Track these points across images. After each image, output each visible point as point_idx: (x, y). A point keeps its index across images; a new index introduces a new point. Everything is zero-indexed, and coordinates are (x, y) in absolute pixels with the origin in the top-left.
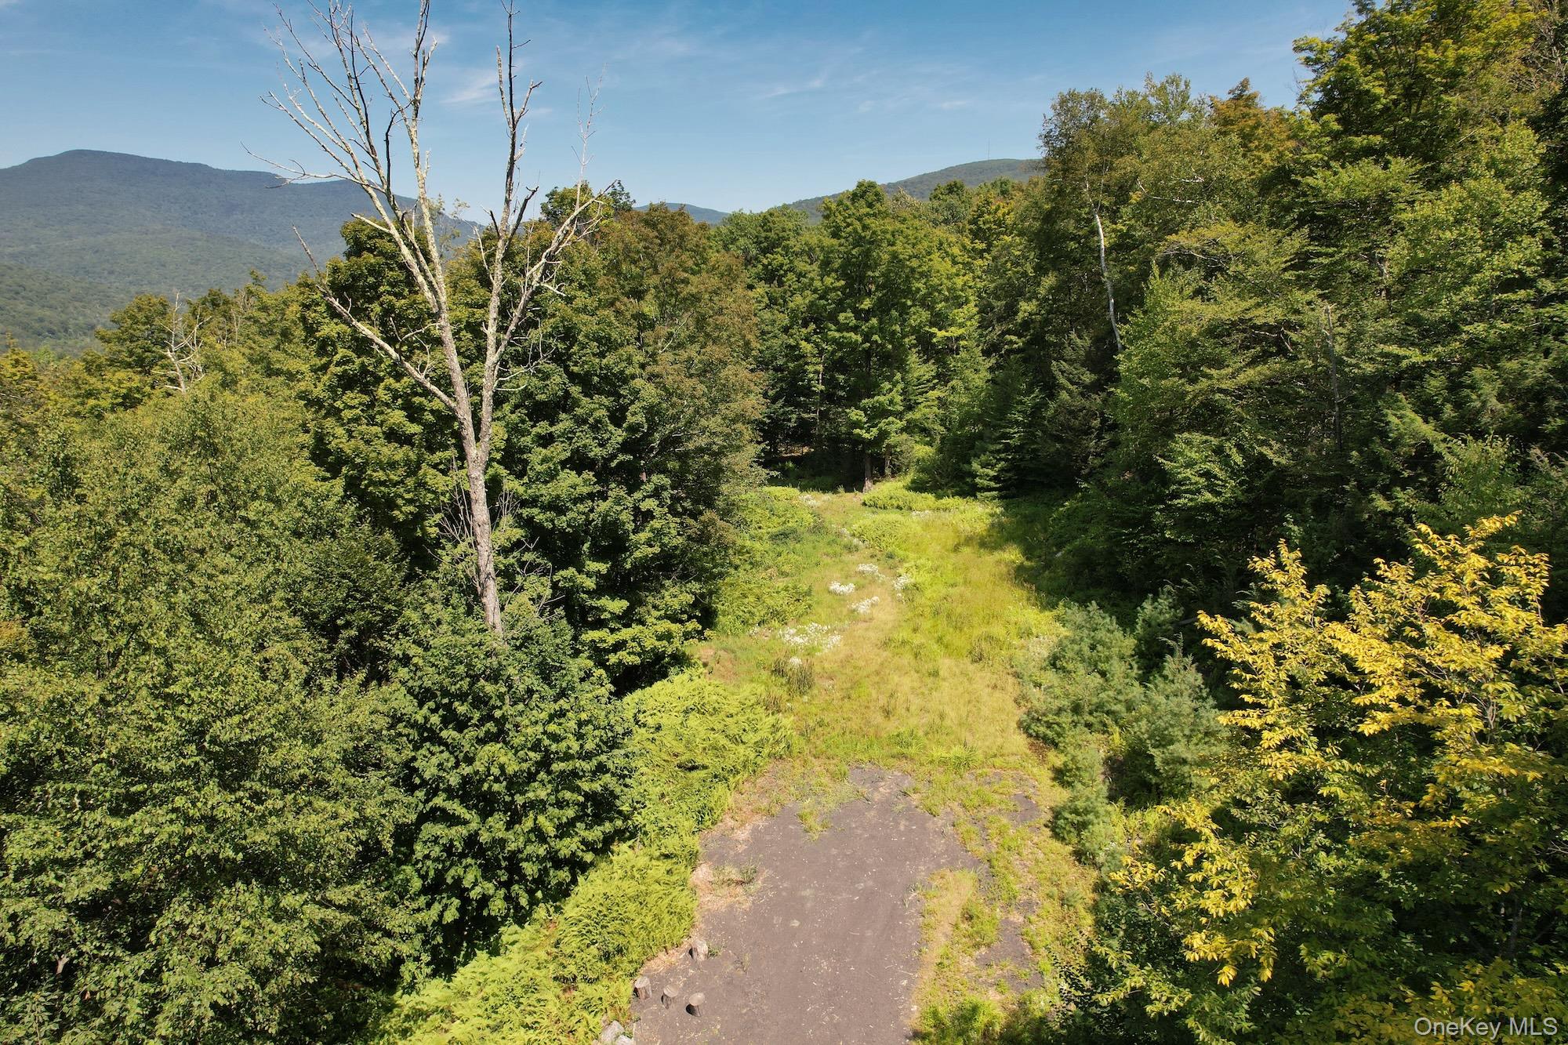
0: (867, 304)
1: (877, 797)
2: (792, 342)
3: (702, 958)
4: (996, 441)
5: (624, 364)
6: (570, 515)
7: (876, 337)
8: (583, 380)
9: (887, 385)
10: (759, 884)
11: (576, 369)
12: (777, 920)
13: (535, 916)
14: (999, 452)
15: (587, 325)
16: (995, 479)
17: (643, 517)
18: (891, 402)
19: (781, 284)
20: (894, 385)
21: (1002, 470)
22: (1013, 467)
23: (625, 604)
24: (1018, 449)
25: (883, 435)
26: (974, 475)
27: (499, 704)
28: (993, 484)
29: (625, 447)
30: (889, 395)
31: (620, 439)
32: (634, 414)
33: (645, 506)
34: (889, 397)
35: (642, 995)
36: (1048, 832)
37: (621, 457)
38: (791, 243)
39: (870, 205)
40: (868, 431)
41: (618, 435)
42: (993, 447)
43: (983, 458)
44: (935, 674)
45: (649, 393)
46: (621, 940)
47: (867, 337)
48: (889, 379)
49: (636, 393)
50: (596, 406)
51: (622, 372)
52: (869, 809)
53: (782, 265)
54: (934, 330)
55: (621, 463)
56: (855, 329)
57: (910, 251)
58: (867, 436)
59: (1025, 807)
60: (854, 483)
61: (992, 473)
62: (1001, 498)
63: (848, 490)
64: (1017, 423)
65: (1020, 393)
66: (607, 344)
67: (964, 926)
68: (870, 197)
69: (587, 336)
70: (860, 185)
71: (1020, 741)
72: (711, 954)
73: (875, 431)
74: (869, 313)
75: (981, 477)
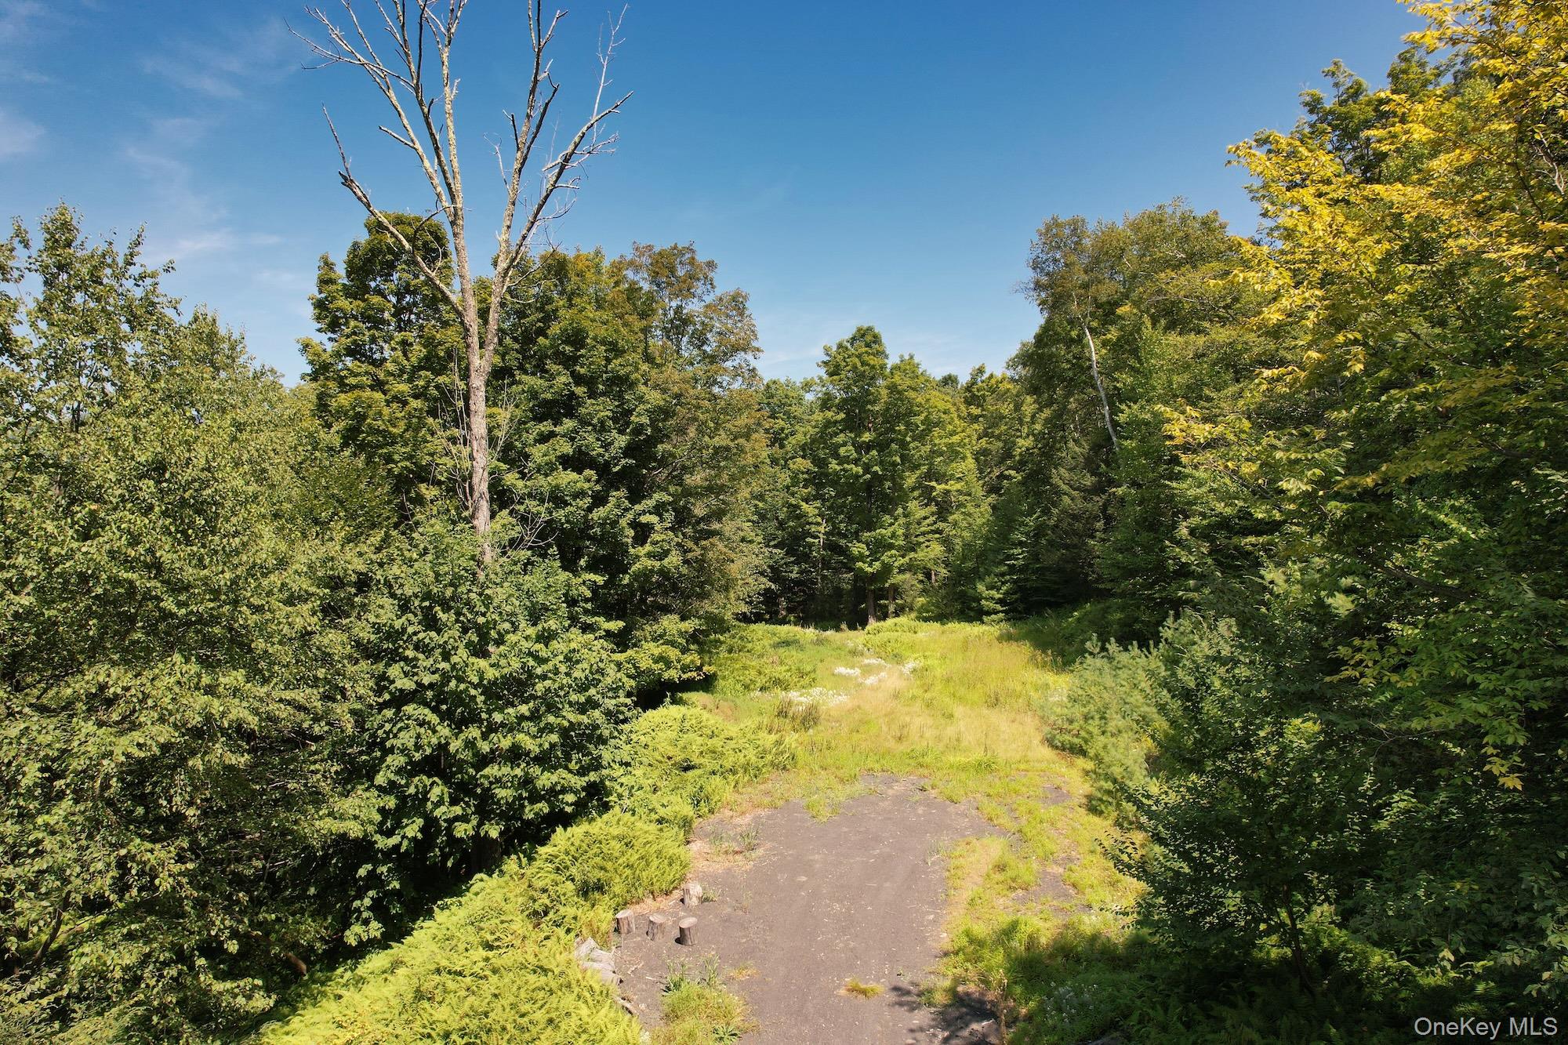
0: (867, 437)
1: (890, 792)
2: (793, 501)
3: (694, 902)
4: (1001, 563)
5: (630, 368)
6: (569, 509)
7: (876, 468)
8: (589, 382)
9: (887, 519)
10: (760, 852)
11: (582, 371)
12: (782, 878)
13: (504, 868)
14: (1003, 575)
15: (595, 331)
16: (1000, 601)
17: (643, 533)
18: (893, 536)
19: (782, 446)
20: (896, 519)
21: (1006, 593)
22: (1019, 587)
23: (621, 624)
24: (1022, 570)
25: (887, 570)
26: (978, 600)
27: (483, 609)
28: (999, 607)
29: (628, 451)
30: (891, 528)
31: (623, 444)
32: (639, 415)
33: (644, 519)
34: (891, 529)
35: (624, 929)
36: (1083, 811)
37: (623, 462)
38: (793, 408)
39: (868, 345)
40: (870, 565)
41: (622, 441)
42: (997, 571)
43: (988, 579)
44: (951, 716)
45: (655, 398)
46: (601, 874)
47: (867, 469)
48: (891, 513)
49: (641, 399)
50: (601, 408)
51: (627, 376)
52: (884, 800)
53: (782, 429)
54: (933, 484)
55: (624, 467)
56: (856, 462)
57: (908, 382)
58: (870, 570)
59: (1057, 794)
60: (858, 621)
61: (998, 596)
62: (1008, 620)
63: (852, 627)
64: (1021, 544)
65: (1022, 514)
66: (615, 350)
67: (999, 877)
68: (869, 338)
69: (595, 339)
70: (859, 330)
71: (1047, 752)
72: (704, 900)
73: (877, 565)
74: (868, 447)
75: (987, 599)
